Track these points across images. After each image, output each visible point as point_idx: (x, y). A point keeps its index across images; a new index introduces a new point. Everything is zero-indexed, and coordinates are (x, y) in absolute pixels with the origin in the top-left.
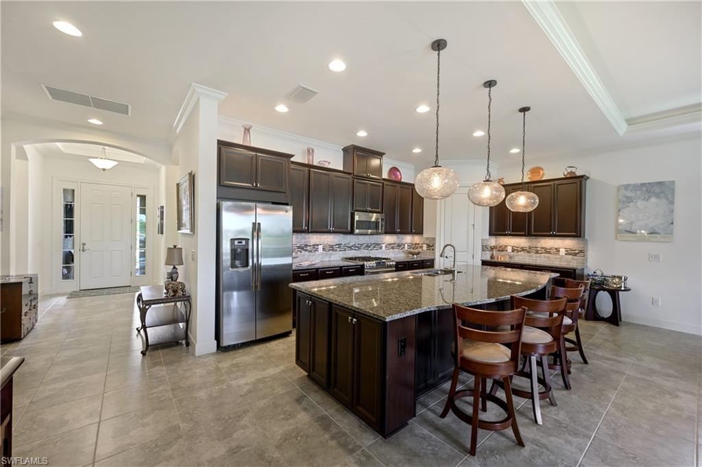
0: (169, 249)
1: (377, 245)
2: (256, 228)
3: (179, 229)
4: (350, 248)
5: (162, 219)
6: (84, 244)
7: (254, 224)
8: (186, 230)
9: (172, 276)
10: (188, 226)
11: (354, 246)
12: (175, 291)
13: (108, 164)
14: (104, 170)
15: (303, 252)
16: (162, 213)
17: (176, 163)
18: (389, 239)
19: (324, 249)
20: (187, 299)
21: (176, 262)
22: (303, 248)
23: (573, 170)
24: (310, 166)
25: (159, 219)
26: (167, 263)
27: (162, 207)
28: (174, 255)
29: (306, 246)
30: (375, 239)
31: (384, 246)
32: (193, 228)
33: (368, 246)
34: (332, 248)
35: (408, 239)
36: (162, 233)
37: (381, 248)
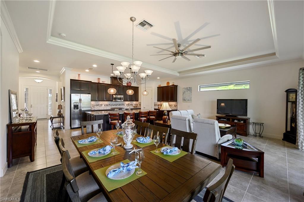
0: (59, 105)
1: (123, 104)
2: (80, 100)
3: (61, 100)
4: (113, 105)
5: (57, 97)
6: (31, 105)
7: (80, 99)
8: (63, 101)
9: (60, 112)
10: (63, 99)
11: (115, 105)
12: (60, 115)
13: (40, 81)
14: (39, 83)
15: (98, 106)
16: (57, 95)
17: (61, 81)
18: (127, 103)
19: (104, 105)
20: (63, 117)
21: (60, 109)
22: (97, 105)
23: (174, 83)
24: (99, 83)
25: (56, 97)
26: (58, 109)
27: (57, 94)
28: (60, 107)
29: (99, 105)
30: (122, 103)
31: (125, 105)
32: (64, 100)
33: (120, 105)
34: (107, 105)
35: (134, 103)
36: (57, 101)
37: (124, 105)
